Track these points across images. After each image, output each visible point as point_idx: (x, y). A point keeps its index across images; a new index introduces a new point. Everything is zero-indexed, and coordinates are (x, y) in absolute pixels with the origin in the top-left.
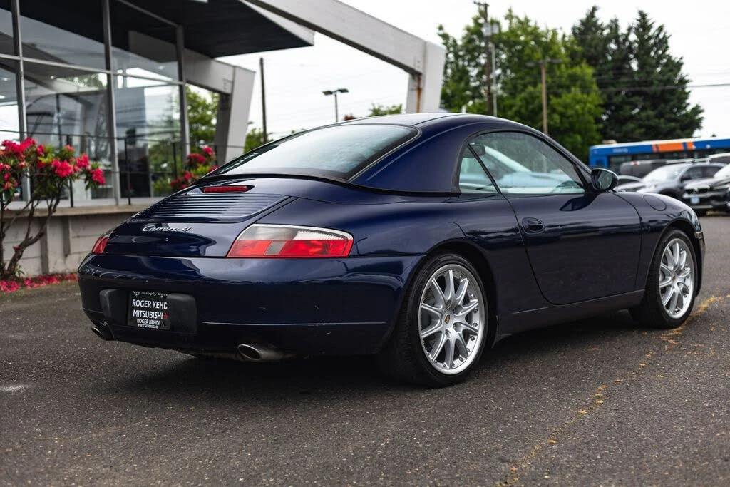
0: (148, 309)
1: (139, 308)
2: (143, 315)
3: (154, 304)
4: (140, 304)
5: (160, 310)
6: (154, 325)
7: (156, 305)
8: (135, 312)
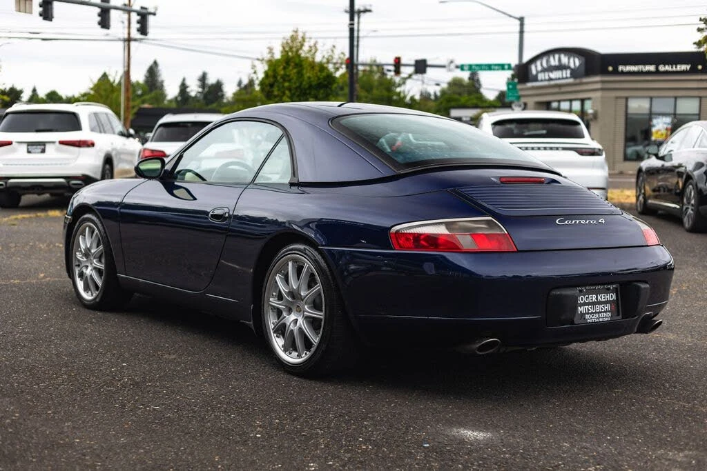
0: (593, 304)
1: (585, 304)
2: (589, 310)
3: (599, 298)
4: (584, 299)
5: (606, 303)
6: (606, 317)
7: (602, 297)
8: (580, 309)
